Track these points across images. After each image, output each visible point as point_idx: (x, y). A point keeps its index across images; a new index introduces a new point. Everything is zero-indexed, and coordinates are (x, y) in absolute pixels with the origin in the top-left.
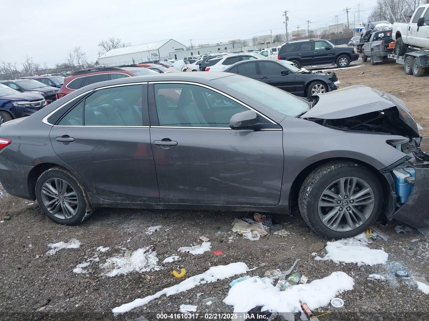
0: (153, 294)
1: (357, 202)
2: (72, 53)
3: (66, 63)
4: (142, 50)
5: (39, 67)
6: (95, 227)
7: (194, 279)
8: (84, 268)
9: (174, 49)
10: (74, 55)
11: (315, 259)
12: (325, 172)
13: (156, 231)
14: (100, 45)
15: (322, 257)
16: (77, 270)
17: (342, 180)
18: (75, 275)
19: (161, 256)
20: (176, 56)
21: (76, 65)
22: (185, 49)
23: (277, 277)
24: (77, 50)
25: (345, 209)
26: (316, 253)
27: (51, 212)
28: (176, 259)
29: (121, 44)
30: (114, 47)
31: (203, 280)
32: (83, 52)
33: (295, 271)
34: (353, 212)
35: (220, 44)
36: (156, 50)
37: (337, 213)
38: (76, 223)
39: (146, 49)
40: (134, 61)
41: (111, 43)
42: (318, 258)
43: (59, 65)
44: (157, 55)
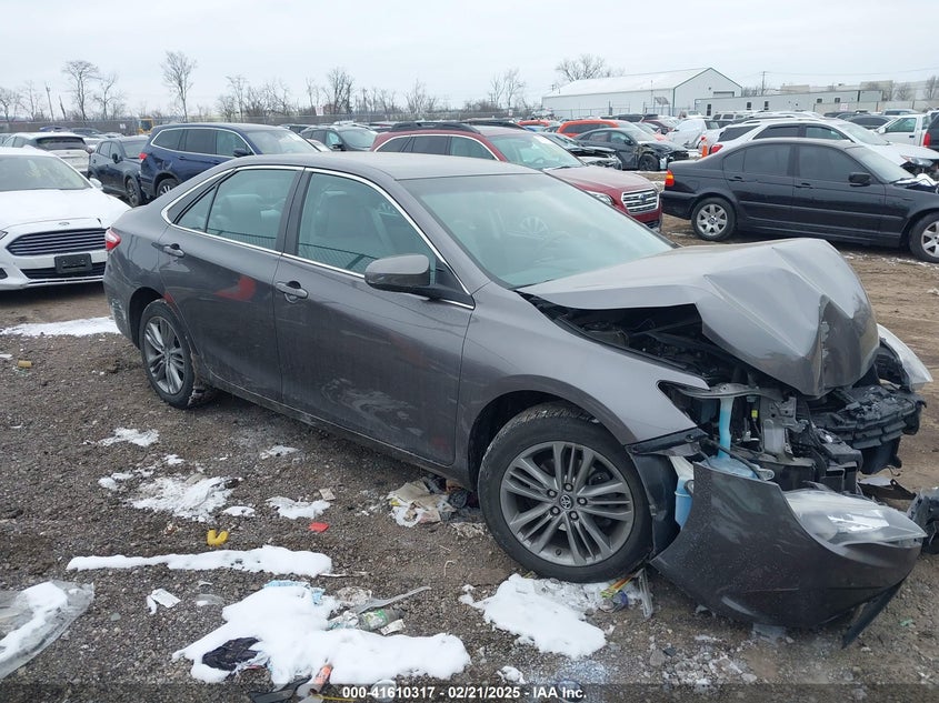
0: (148, 557)
1: (596, 506)
2: (501, 81)
3: (487, 100)
4: (639, 88)
5: (435, 105)
6: (206, 421)
7: (227, 555)
8: (118, 482)
9: (713, 90)
10: (504, 85)
11: (461, 599)
12: (524, 420)
13: (278, 455)
14: (559, 69)
15: (476, 599)
16: (105, 482)
17: (558, 448)
18: (97, 488)
19: (232, 500)
20: (709, 106)
21: (504, 107)
22: (738, 94)
23: (352, 604)
24: (510, 76)
25: (564, 514)
26: (472, 588)
27: (154, 375)
28: (246, 514)
29: (604, 70)
30: (588, 75)
31: (241, 562)
32: (521, 82)
33: (396, 606)
34: (581, 525)
35: (838, 89)
36: (669, 90)
37: (545, 515)
38: (179, 403)
39: (647, 86)
40: (611, 109)
41: (582, 67)
42: (467, 599)
43: (472, 103)
44: (667, 103)
